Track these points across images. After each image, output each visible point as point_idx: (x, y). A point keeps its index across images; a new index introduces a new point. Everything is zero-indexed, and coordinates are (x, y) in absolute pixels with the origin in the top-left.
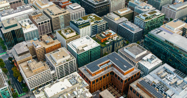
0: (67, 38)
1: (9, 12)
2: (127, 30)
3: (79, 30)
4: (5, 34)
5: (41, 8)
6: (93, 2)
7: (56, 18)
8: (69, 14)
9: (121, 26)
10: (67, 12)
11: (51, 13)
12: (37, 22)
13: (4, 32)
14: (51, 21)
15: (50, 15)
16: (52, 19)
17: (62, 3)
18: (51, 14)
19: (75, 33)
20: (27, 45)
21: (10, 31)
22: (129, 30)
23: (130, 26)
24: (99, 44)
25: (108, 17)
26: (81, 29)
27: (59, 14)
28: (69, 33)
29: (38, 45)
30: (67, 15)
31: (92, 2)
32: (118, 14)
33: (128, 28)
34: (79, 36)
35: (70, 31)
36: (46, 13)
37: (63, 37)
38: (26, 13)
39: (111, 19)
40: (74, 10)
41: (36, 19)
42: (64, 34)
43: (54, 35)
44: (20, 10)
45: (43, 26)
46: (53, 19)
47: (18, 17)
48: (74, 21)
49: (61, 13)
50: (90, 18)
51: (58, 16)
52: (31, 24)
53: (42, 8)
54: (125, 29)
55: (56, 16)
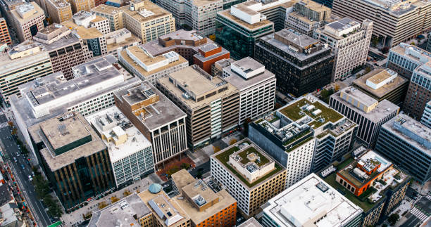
0: (251, 181)
1: (53, 86)
2: (411, 146)
3: (287, 155)
4: (58, 171)
5: (145, 71)
6: (293, 52)
7: (202, 109)
8: (237, 94)
9: (390, 130)
10: (231, 90)
11: (184, 91)
12: (149, 125)
13: (55, 164)
14: (188, 119)
15: (183, 100)
16: (191, 112)
17: (204, 55)
18: (183, 96)
19: (273, 164)
20: (135, 217)
21: (74, 161)
22: (414, 144)
23: (416, 133)
24: (358, 207)
25: (343, 100)
26: (292, 153)
27: (208, 96)
28: (257, 167)
29: (170, 215)
30: (230, 97)
31: (291, 53)
32: (368, 89)
33: (411, 139)
34: (283, 173)
35: (259, 158)
36: (167, 91)
37: (237, 179)
38: (104, 88)
39: (354, 107)
40: (248, 79)
41: (142, 114)
42: (242, 170)
43: (195, 158)
44: (87, 81)
45: (166, 137)
46: (195, 112)
47: (82, 103)
48: (264, 125)
49: (214, 93)
50: (306, 111)
51: (206, 101)
52: (125, 127)
53: (149, 70)
54: (404, 142)
55: (201, 104)
